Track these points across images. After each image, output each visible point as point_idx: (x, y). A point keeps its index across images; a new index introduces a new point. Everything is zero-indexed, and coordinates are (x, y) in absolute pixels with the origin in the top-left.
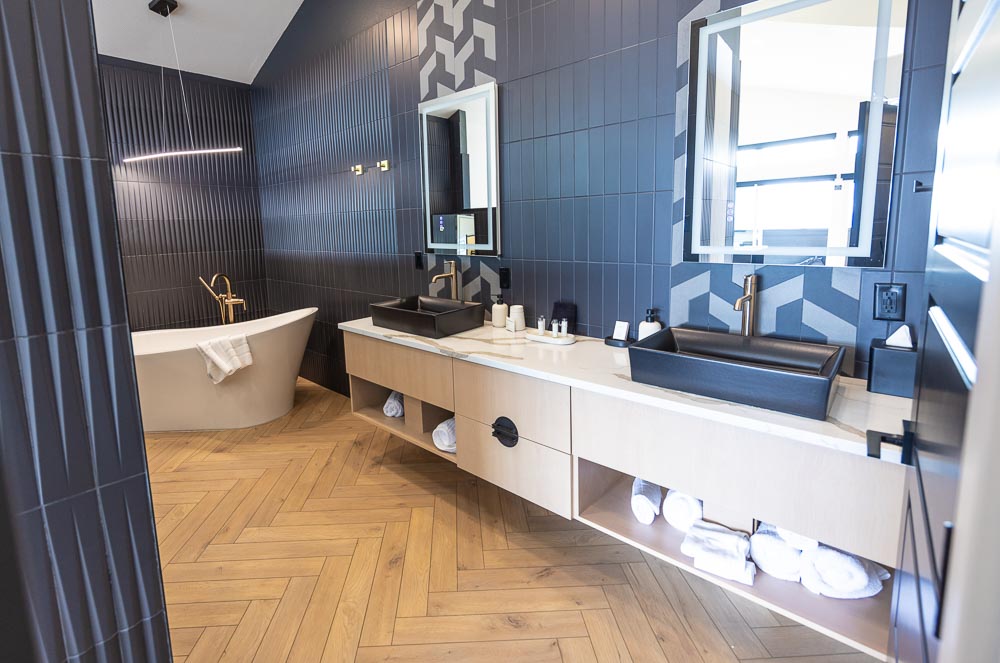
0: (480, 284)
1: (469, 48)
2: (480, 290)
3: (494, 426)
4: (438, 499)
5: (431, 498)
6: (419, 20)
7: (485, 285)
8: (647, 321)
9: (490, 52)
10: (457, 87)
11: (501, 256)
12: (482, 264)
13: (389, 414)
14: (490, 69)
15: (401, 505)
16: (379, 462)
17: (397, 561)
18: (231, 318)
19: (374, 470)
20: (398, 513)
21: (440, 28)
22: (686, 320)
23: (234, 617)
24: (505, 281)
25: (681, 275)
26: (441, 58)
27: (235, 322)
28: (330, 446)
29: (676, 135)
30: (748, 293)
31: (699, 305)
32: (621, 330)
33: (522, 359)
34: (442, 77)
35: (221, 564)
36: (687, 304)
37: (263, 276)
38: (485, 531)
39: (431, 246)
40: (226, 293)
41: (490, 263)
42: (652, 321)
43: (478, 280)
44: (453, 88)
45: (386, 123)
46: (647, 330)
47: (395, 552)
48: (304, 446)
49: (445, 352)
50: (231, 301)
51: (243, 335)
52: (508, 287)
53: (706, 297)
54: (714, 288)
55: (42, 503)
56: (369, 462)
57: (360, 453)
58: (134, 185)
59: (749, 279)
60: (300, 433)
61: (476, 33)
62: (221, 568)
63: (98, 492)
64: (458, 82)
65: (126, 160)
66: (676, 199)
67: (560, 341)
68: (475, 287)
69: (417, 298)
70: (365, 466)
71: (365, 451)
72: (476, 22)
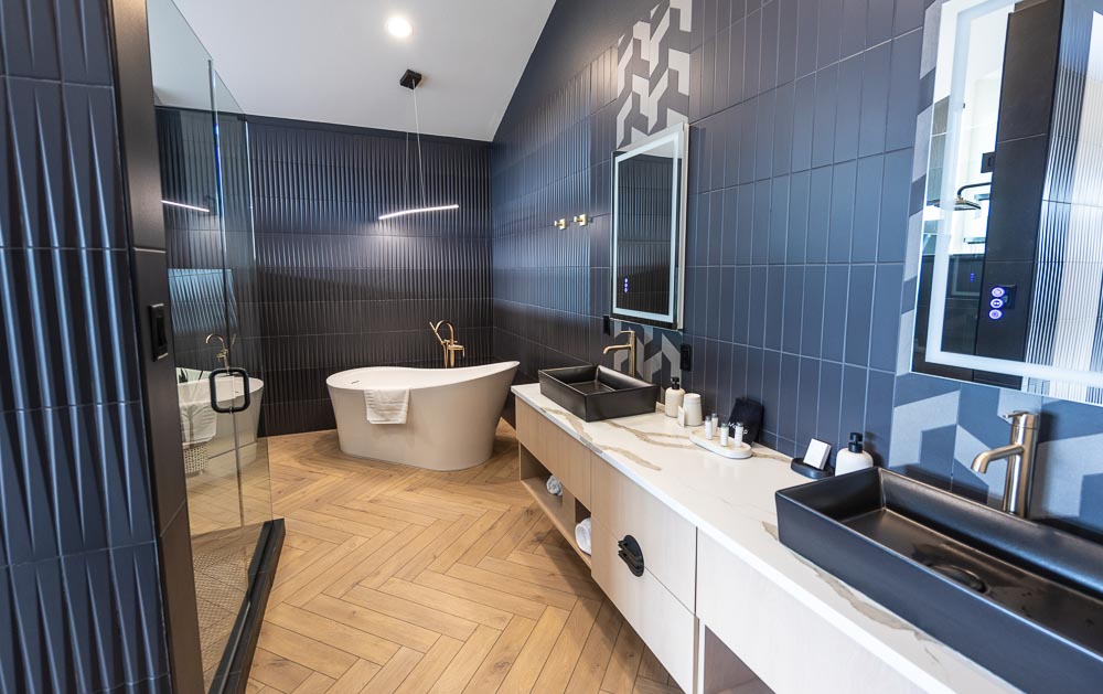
0: (660, 360)
1: (663, 84)
2: (660, 367)
3: (620, 544)
4: (580, 603)
5: (572, 600)
6: (620, 58)
7: (666, 362)
8: (850, 450)
9: (684, 87)
10: (650, 129)
11: (683, 330)
12: (663, 336)
13: (552, 491)
14: (682, 105)
15: (538, 599)
16: (540, 540)
17: (503, 666)
18: (452, 364)
19: (532, 547)
20: (534, 606)
21: (637, 66)
22: (914, 459)
23: (337, 669)
24: (686, 363)
25: (911, 393)
26: (637, 98)
27: (455, 367)
28: (503, 508)
29: (914, 180)
30: (1019, 442)
31: (938, 441)
32: (816, 453)
33: (659, 469)
34: (637, 121)
35: (357, 608)
36: (918, 438)
37: (491, 323)
38: (614, 663)
39: (616, 310)
40: (449, 339)
41: (673, 339)
42: (859, 450)
43: (659, 355)
44: (646, 132)
45: (586, 174)
46: (850, 462)
47: (508, 654)
48: (480, 503)
49: (586, 441)
50: (453, 347)
51: (406, 387)
52: (689, 369)
53: (952, 429)
54: (965, 419)
55: (61, 553)
56: (531, 536)
57: (526, 524)
58: (388, 238)
59: (1022, 419)
60: (483, 487)
61: (672, 65)
62: (354, 612)
63: (111, 552)
64: (651, 124)
65: (381, 218)
66: (907, 277)
67: (728, 452)
68: (655, 364)
69: (595, 368)
70: (524, 541)
71: (532, 523)
72: (672, 53)
